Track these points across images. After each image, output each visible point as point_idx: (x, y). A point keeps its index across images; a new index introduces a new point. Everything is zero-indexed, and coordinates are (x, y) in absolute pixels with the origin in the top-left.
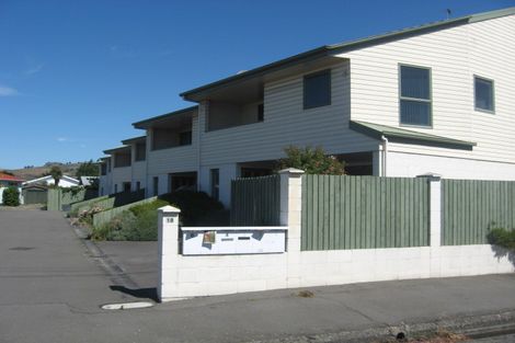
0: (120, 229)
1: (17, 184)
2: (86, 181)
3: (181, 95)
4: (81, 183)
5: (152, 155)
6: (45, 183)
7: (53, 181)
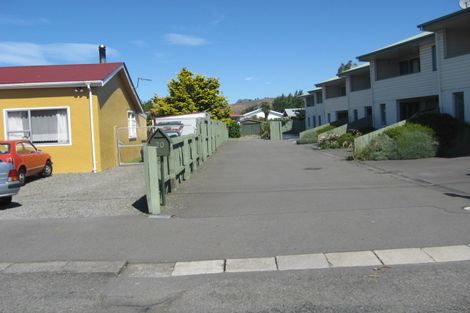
0: (380, 150)
1: (236, 118)
2: (290, 112)
3: (419, 27)
4: (286, 115)
5: (377, 85)
6: (255, 117)
7: (262, 115)
